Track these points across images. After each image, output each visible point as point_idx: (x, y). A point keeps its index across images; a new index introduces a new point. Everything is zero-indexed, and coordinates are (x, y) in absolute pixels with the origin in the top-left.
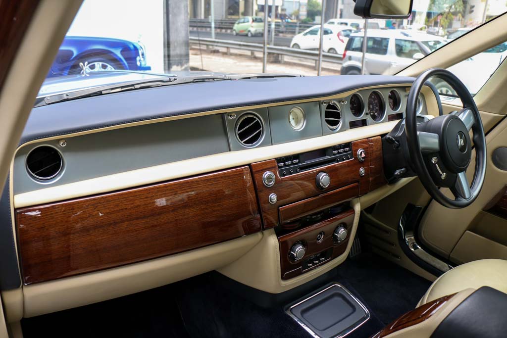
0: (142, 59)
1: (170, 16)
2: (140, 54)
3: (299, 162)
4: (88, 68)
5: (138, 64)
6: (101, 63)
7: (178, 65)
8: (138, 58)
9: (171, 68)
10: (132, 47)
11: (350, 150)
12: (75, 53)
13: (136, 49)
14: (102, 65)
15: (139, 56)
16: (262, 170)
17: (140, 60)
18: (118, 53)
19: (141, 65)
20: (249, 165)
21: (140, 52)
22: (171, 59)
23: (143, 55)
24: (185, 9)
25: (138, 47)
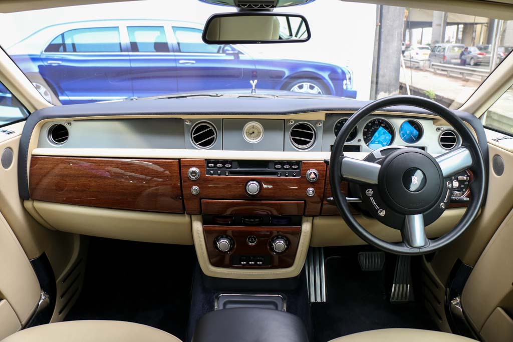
0: (349, 83)
1: (382, 43)
2: (347, 78)
3: (231, 167)
4: (297, 87)
5: (345, 87)
6: (309, 84)
7: (385, 92)
8: (345, 82)
9: (379, 94)
10: (340, 71)
11: (298, 168)
12: (287, 73)
13: (343, 73)
14: (310, 85)
15: (346, 80)
16: (189, 166)
17: (346, 84)
18: (325, 75)
19: (347, 88)
20: (179, 159)
21: (347, 77)
22: (379, 85)
23: (350, 79)
24: (398, 36)
25: (346, 72)
